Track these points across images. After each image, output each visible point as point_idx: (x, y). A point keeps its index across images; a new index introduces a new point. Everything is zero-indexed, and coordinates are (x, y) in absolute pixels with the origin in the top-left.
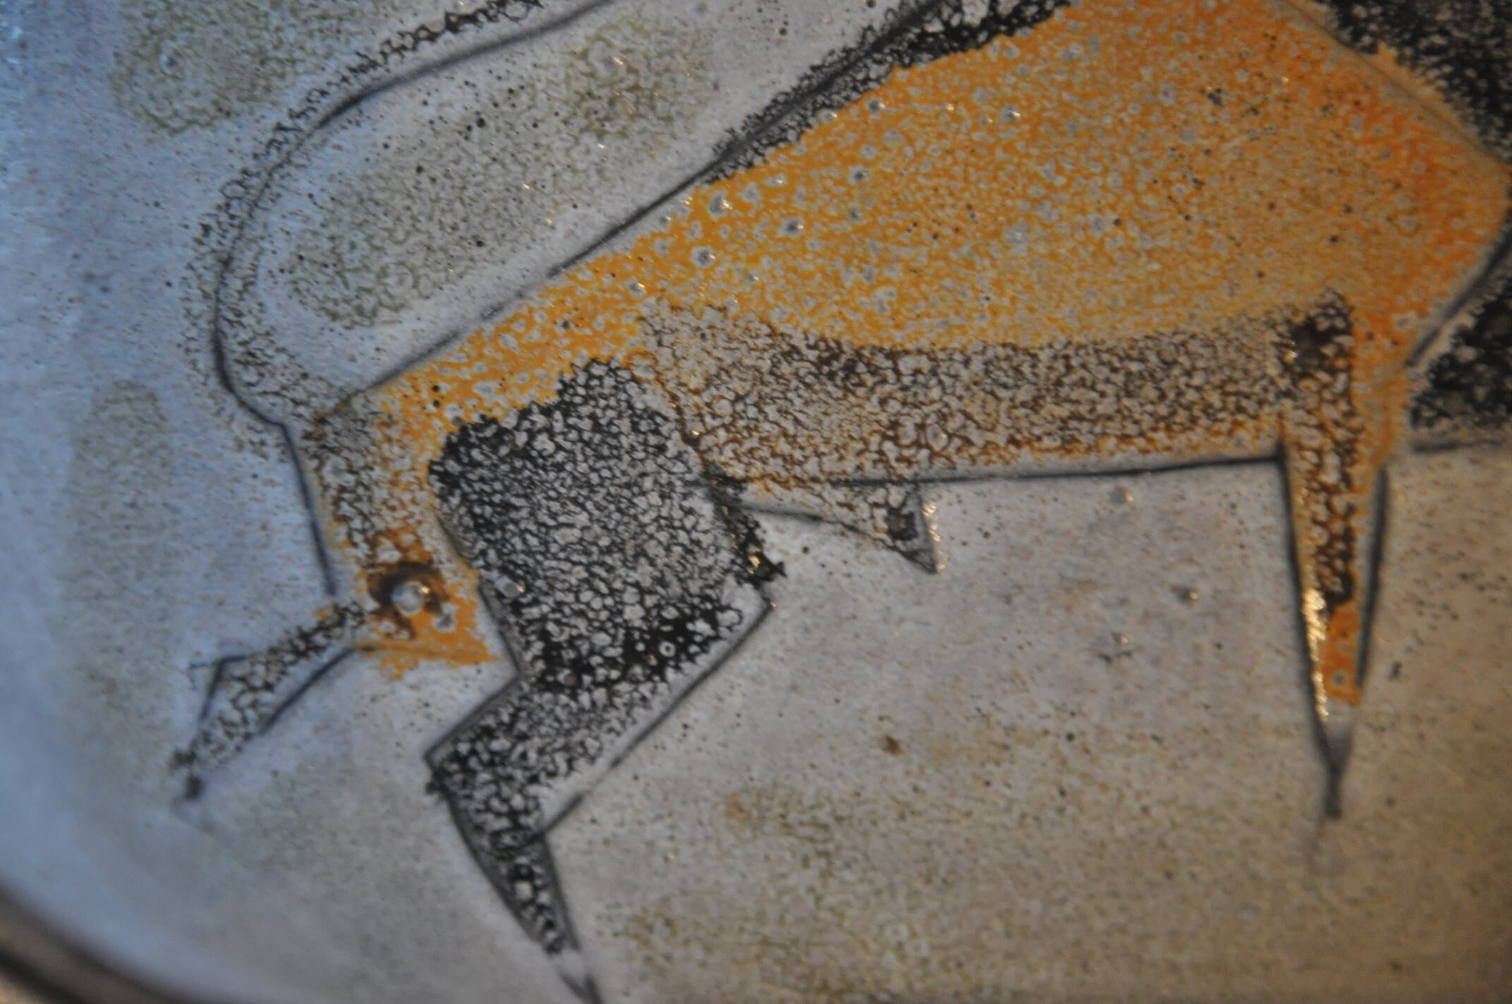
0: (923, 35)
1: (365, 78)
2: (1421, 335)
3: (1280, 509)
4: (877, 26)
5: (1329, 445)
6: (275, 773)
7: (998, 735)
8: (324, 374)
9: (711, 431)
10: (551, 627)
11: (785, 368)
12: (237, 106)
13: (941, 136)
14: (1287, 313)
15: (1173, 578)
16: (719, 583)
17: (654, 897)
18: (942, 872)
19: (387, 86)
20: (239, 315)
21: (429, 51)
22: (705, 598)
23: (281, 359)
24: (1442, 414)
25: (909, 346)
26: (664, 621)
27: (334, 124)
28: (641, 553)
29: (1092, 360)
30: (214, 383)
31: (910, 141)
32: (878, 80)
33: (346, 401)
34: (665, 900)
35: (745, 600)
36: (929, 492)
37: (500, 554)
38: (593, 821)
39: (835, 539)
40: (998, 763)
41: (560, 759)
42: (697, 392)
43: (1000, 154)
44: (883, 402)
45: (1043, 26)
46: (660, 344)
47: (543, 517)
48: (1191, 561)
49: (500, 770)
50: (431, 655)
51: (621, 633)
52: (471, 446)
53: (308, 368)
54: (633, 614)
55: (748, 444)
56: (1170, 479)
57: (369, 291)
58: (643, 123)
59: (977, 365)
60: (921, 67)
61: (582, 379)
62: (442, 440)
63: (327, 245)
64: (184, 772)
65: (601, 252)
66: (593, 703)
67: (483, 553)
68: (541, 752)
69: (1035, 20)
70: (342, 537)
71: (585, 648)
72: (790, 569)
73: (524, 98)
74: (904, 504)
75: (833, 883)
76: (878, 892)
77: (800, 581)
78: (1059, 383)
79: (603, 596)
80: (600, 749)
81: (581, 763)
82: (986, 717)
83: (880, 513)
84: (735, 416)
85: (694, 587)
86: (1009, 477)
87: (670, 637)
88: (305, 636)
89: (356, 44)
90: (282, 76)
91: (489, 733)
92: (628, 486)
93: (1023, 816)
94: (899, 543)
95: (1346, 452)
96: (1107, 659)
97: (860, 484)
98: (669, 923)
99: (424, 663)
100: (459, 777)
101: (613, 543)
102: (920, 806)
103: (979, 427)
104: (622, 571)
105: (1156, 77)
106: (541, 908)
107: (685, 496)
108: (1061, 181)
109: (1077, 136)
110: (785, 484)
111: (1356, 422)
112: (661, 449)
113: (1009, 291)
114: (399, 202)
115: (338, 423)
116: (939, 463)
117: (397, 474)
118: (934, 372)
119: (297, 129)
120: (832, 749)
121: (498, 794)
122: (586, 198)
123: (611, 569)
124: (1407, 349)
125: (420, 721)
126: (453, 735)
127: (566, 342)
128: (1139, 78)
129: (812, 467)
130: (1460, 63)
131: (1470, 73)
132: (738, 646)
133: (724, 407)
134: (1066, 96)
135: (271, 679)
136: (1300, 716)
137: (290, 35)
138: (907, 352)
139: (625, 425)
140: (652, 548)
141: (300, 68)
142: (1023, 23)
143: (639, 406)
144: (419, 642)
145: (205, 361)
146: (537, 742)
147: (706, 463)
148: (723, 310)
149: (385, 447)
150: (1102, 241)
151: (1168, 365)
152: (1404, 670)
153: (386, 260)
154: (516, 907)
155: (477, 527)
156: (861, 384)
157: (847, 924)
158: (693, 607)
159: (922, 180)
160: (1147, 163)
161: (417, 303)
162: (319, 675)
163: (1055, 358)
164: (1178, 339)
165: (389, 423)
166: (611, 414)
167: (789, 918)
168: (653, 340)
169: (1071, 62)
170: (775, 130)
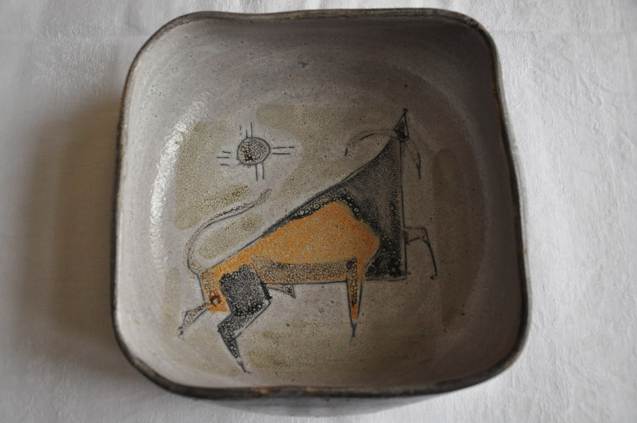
0: (294, 216)
1: (211, 221)
2: (367, 263)
3: (346, 289)
4: (287, 215)
5: (353, 280)
6: (194, 329)
7: (304, 323)
8: (204, 266)
9: (262, 276)
10: (237, 306)
11: (273, 266)
12: (192, 225)
13: (297, 231)
14: (347, 259)
15: (330, 299)
16: (263, 299)
17: (252, 349)
18: (295, 345)
19: (214, 222)
20: (191, 257)
21: (221, 217)
22: (260, 302)
23: (197, 264)
24: (369, 275)
25: (292, 263)
26: (254, 305)
27: (207, 228)
28: (251, 294)
29: (319, 266)
30: (187, 267)
31: (292, 232)
32: (287, 223)
33: (207, 271)
34: (253, 349)
35: (266, 302)
36: (294, 286)
37: (229, 294)
38: (243, 337)
39: (280, 293)
40: (304, 328)
41: (238, 327)
42: (260, 270)
43: (305, 234)
44: (288, 272)
45: (312, 215)
46: (254, 262)
47: (236, 289)
48: (333, 297)
49: (229, 328)
50: (219, 310)
51: (248, 307)
52: (225, 278)
53: (201, 265)
54: (249, 304)
55: (267, 278)
56: (330, 284)
57: (211, 254)
58: (252, 228)
59: (302, 266)
60: (294, 221)
61: (242, 267)
62: (221, 277)
63: (205, 247)
64: (180, 330)
65: (246, 248)
66: (243, 318)
67: (227, 294)
68: (235, 325)
69: (310, 214)
70: (206, 292)
71: (242, 309)
72: (273, 297)
73: (235, 224)
74: (290, 288)
75: (279, 347)
76: (286, 348)
77: (275, 299)
78: (314, 269)
79: (245, 301)
80: (244, 325)
81: (241, 327)
82: (302, 321)
83: (287, 289)
84: (265, 274)
85: (259, 300)
86: (306, 284)
87: (255, 308)
88: (200, 307)
89: (210, 216)
90: (199, 221)
91: (227, 323)
92: (249, 284)
93: (308, 336)
94: (290, 294)
95: (356, 281)
96: (320, 312)
97: (284, 284)
98: (254, 353)
99: (218, 311)
100: (222, 330)
101: (246, 293)
102: (292, 335)
103: (302, 276)
104: (248, 297)
105: (328, 223)
106: (234, 351)
107: (258, 286)
108: (314, 239)
109: (317, 232)
110: (273, 284)
111: (358, 276)
112: (254, 278)
113: (307, 255)
114: (216, 240)
115: (206, 274)
116: (296, 281)
117: (214, 282)
118: (295, 267)
119: (201, 229)
120: (279, 325)
121: (228, 332)
122: (244, 240)
123: (246, 297)
124: (365, 265)
125: (217, 321)
126: (222, 323)
127: (240, 262)
128: (326, 223)
129: (277, 281)
130: (372, 222)
131: (374, 224)
132: (265, 310)
133: (264, 272)
134: (315, 226)
135: (195, 314)
136: (349, 321)
137: (201, 215)
138: (291, 264)
139: (249, 275)
140: (252, 294)
141: (202, 220)
142: (309, 215)
143: (251, 272)
144: (217, 308)
145: (186, 264)
146: (234, 324)
147: (261, 281)
148: (264, 257)
149: (213, 278)
150: (320, 248)
151: (330, 267)
152: (364, 314)
153: (214, 249)
154: (231, 350)
155: (226, 290)
156: (284, 269)
157: (281, 353)
158: (258, 303)
159: (294, 238)
160: (327, 236)
161: (218, 255)
162: (202, 313)
163: (313, 265)
164: (331, 263)
165: (213, 274)
166: (247, 273)
167: (272, 352)
168: (253, 262)
169: (316, 221)
170: (272, 230)
